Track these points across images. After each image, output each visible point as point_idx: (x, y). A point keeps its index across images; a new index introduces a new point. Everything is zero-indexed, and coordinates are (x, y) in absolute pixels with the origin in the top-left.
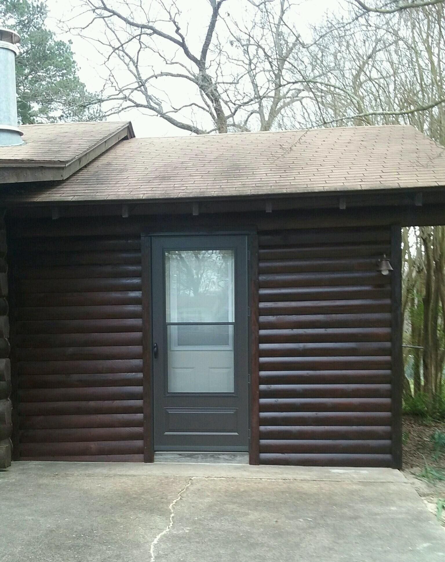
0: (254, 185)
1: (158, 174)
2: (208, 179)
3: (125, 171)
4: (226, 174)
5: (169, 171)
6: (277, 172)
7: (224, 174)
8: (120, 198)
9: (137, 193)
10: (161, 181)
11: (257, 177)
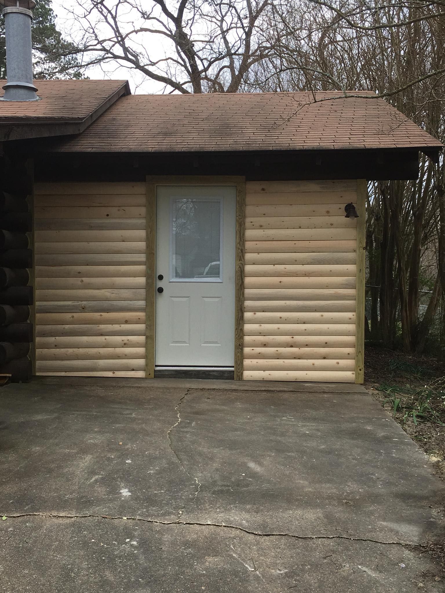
0: (245, 143)
1: (160, 130)
2: (204, 136)
3: (130, 126)
4: (220, 132)
5: (170, 128)
6: (263, 131)
7: (218, 132)
8: (132, 151)
9: (146, 146)
10: (164, 136)
11: (246, 136)
